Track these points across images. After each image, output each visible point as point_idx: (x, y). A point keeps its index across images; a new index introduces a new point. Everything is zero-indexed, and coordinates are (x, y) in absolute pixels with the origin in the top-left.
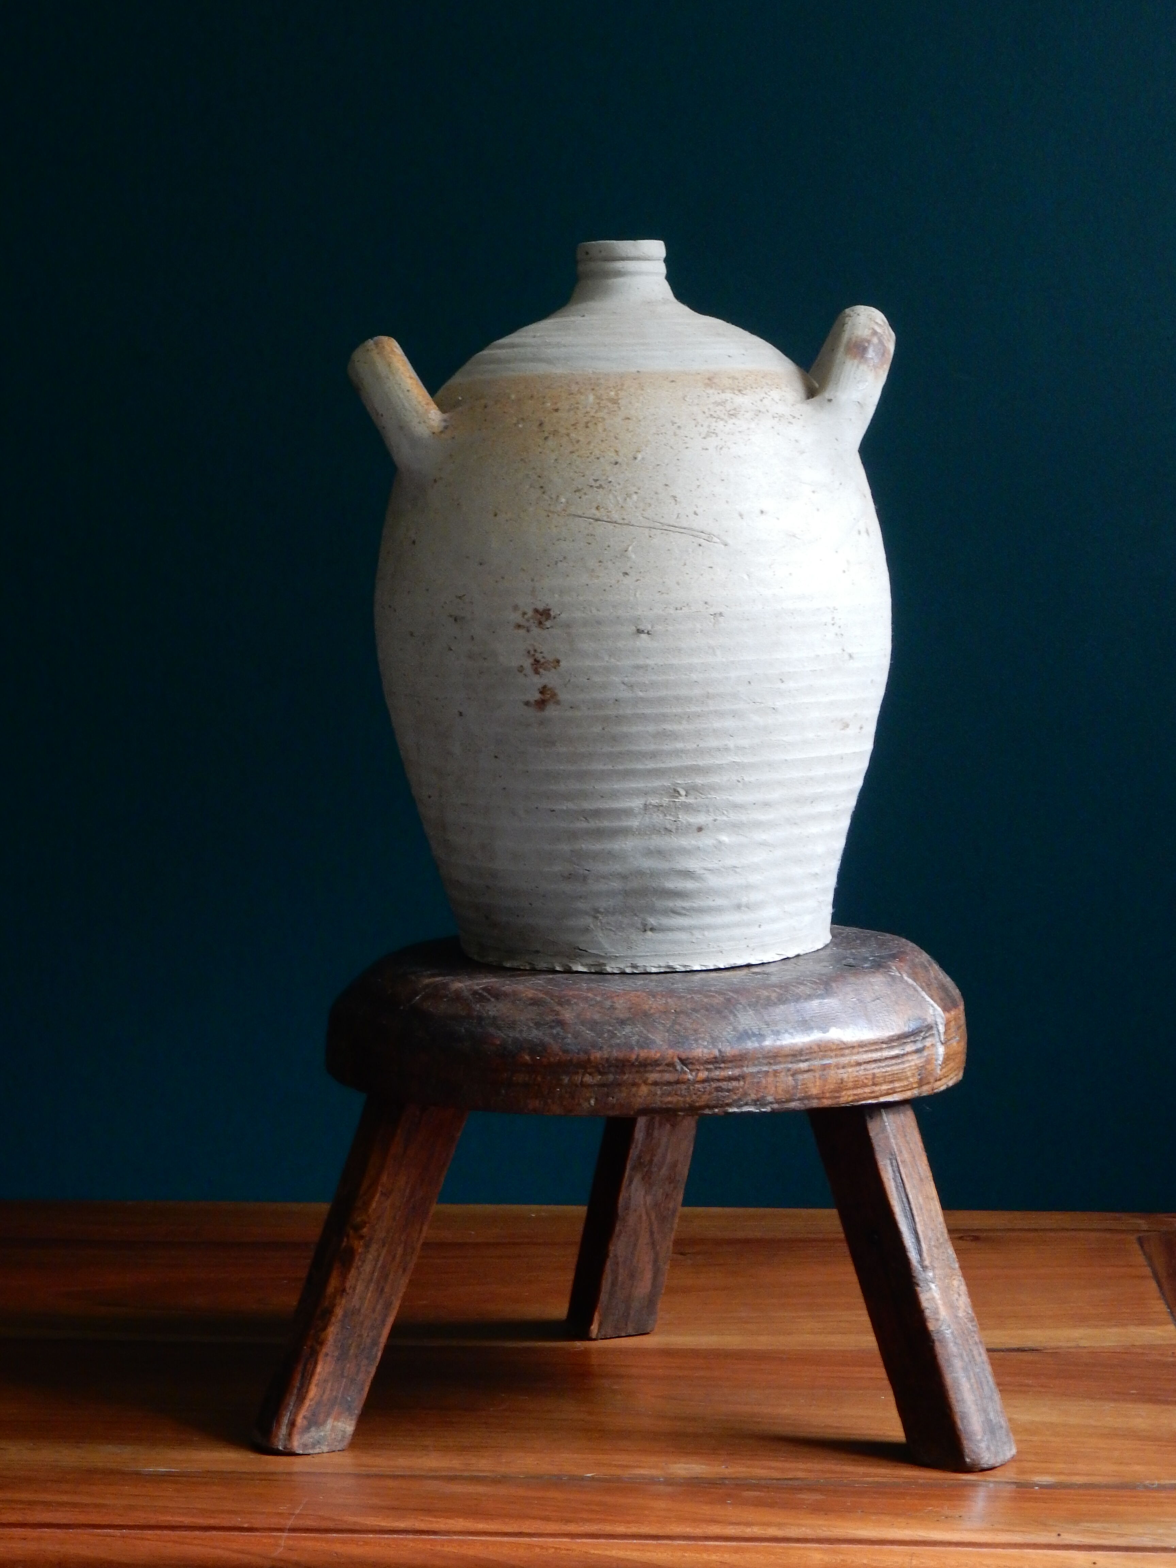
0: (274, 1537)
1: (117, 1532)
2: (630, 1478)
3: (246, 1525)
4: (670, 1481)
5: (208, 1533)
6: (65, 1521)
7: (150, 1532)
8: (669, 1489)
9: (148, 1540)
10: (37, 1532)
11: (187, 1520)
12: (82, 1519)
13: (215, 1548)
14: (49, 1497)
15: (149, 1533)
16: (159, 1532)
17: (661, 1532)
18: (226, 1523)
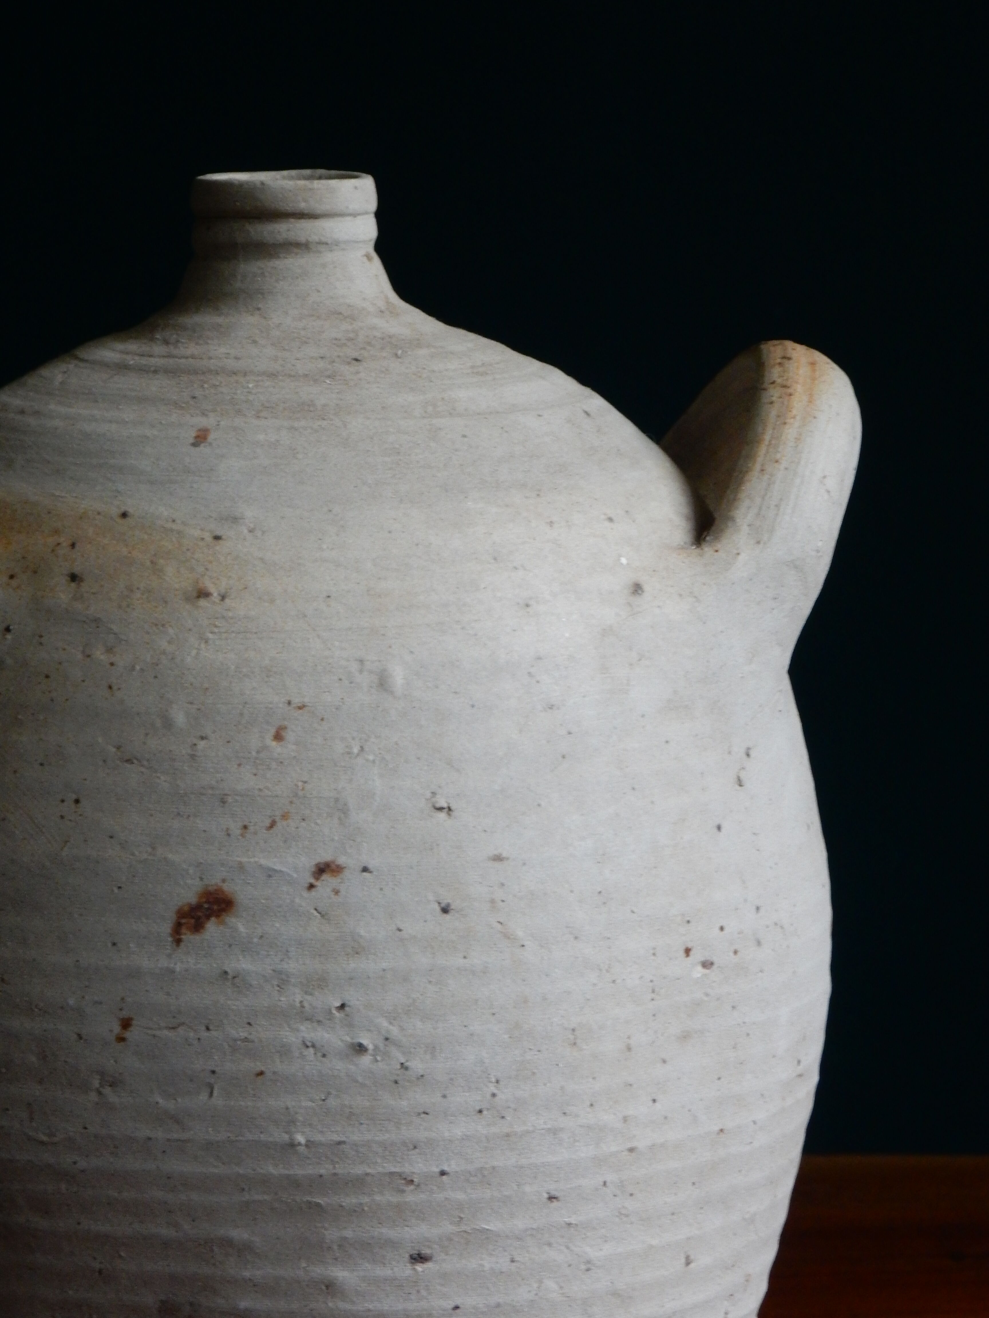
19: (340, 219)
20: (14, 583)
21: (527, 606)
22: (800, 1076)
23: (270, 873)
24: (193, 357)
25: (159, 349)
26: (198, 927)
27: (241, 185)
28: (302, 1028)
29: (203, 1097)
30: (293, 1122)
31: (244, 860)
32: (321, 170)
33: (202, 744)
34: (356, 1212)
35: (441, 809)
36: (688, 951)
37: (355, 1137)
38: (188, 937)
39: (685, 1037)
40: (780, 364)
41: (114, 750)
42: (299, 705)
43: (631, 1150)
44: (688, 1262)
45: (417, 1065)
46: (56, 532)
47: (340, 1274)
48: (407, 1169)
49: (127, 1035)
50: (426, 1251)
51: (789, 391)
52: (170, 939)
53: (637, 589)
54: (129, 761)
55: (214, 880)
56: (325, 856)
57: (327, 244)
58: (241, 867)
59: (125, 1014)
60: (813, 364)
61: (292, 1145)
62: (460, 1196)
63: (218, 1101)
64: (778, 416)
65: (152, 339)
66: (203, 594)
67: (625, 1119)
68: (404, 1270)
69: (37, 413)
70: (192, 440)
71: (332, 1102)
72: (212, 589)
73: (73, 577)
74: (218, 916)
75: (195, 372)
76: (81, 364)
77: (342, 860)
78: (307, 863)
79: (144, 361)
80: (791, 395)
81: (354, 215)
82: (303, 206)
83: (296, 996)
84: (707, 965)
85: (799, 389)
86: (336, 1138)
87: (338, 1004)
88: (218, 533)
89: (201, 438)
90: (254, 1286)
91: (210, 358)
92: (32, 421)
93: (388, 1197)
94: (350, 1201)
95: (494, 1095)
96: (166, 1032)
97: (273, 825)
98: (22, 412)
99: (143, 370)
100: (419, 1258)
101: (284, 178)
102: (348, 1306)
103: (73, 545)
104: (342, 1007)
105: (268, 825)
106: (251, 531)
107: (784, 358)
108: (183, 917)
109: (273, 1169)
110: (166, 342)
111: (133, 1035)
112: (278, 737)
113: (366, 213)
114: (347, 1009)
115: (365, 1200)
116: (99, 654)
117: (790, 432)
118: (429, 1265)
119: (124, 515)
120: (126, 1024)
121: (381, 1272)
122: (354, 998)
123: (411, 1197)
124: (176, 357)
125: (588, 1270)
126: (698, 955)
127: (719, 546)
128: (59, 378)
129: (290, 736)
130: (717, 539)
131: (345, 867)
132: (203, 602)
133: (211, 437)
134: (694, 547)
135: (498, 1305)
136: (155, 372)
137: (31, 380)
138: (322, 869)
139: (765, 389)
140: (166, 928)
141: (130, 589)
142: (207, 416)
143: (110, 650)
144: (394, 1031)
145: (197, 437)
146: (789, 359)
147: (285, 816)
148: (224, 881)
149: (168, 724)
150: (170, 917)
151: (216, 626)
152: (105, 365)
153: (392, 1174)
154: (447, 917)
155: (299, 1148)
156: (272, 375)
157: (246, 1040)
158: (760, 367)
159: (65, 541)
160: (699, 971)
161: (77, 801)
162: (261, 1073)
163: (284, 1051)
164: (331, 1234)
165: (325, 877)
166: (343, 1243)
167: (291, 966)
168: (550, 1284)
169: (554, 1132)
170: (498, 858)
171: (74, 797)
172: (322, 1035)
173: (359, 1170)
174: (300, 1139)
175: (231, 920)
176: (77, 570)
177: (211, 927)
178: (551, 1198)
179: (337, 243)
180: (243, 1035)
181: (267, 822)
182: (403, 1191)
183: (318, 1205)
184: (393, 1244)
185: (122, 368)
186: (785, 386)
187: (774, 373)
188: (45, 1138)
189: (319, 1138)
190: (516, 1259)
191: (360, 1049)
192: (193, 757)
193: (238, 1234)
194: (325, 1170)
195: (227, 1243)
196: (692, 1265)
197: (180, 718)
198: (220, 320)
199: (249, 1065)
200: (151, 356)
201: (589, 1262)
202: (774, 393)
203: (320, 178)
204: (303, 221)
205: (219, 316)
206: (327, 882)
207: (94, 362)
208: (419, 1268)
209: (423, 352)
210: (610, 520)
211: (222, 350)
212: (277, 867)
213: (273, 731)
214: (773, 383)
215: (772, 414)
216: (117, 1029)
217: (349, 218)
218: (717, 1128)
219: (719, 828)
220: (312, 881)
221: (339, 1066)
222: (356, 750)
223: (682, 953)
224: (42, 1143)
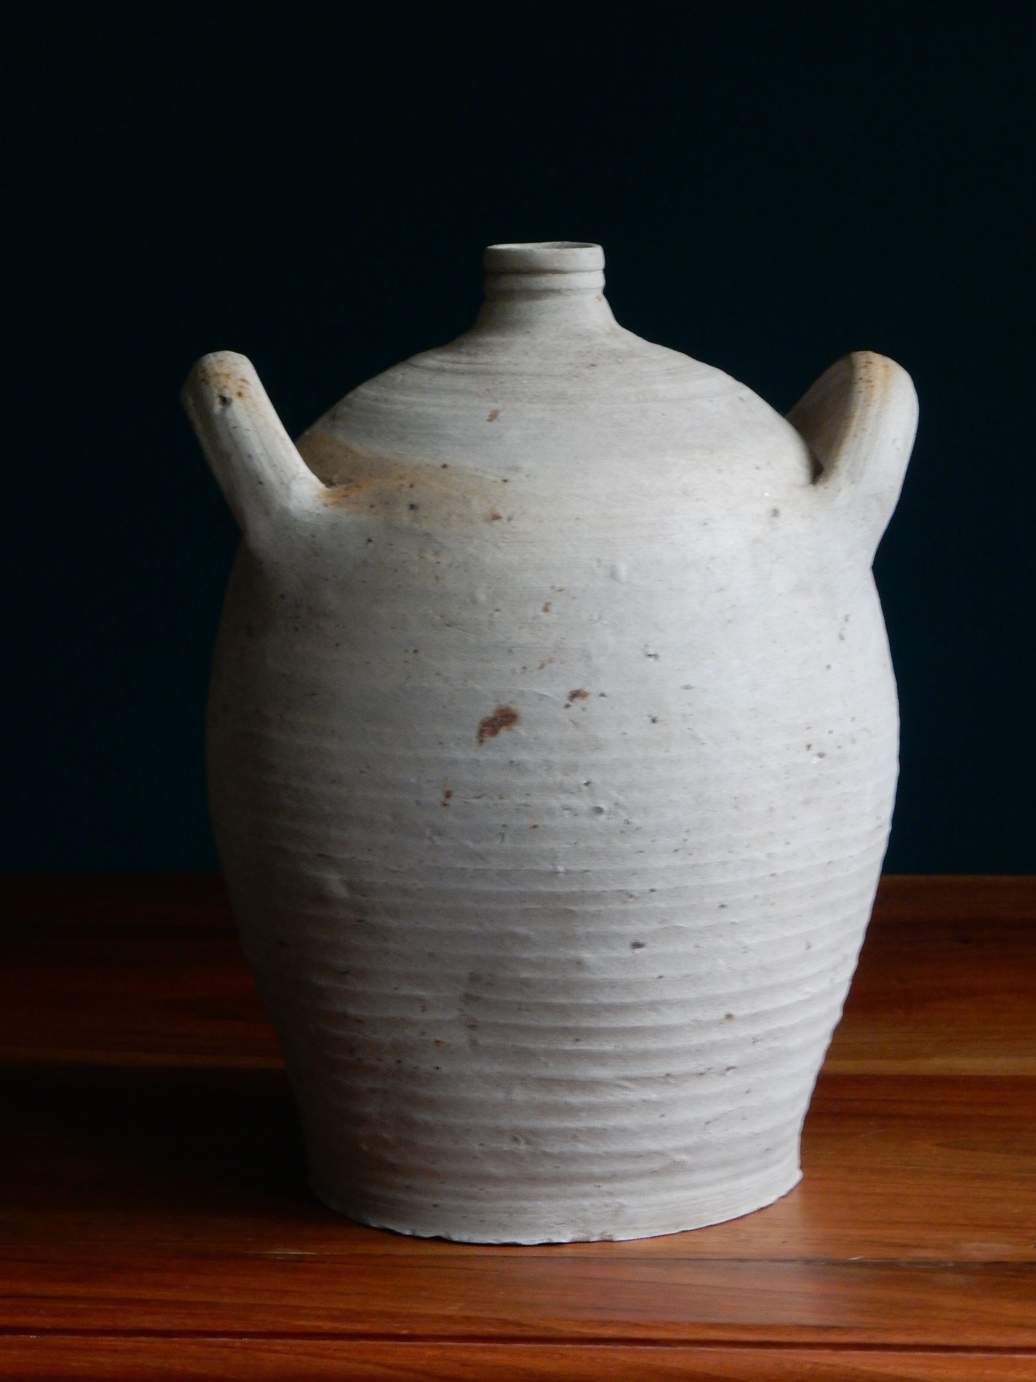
0: (442, 1347)
1: (238, 1342)
2: (909, 1263)
3: (405, 1332)
4: (961, 1267)
5: (355, 1343)
6: (167, 1326)
7: (279, 1341)
8: (961, 1279)
9: (276, 1352)
10: (129, 1343)
11: (327, 1326)
12: (191, 1324)
13: (365, 1362)
14: (147, 1294)
15: (278, 1343)
16: (290, 1342)
17: (953, 1341)
18: (377, 1329)
19: (579, 274)
20: (374, 510)
21: (705, 524)
22: (880, 826)
23: (541, 697)
24: (487, 364)
25: (464, 359)
26: (494, 732)
27: (516, 252)
28: (562, 797)
29: (498, 842)
30: (555, 858)
31: (524, 689)
32: (566, 242)
33: (497, 614)
34: (597, 916)
35: (650, 656)
36: (809, 747)
37: (596, 867)
38: (489, 739)
39: (807, 802)
40: (864, 367)
41: (439, 618)
42: (560, 589)
43: (773, 875)
44: (809, 947)
45: (636, 821)
46: (401, 478)
47: (587, 955)
48: (629, 888)
49: (448, 802)
50: (641, 941)
51: (872, 384)
52: (475, 740)
53: (775, 513)
54: (449, 625)
55: (505, 702)
56: (576, 686)
57: (572, 290)
58: (522, 694)
59: (447, 789)
60: (886, 366)
61: (556, 873)
62: (663, 905)
63: (508, 844)
64: (865, 401)
65: (461, 353)
66: (496, 517)
67: (769, 855)
68: (627, 953)
69: (386, 401)
70: (487, 418)
71: (582, 845)
72: (502, 514)
73: (413, 507)
74: (507, 725)
75: (489, 374)
76: (415, 369)
77: (587, 689)
78: (565, 690)
79: (456, 366)
80: (872, 387)
81: (590, 271)
82: (557, 265)
83: (558, 777)
84: (821, 755)
85: (878, 383)
86: (585, 868)
87: (585, 782)
88: (506, 478)
89: (493, 416)
90: (531, 964)
91: (498, 365)
92: (383, 406)
93: (617, 906)
94: (593, 908)
95: (685, 840)
96: (475, 800)
97: (542, 667)
98: (376, 400)
99: (454, 372)
100: (637, 945)
101: (543, 247)
102: (593, 977)
103: (412, 486)
104: (587, 784)
105: (539, 666)
106: (527, 476)
107: (867, 363)
108: (485, 726)
109: (543, 888)
110: (469, 354)
111: (453, 801)
112: (546, 610)
113: (597, 270)
114: (591, 785)
115: (602, 908)
116: (429, 556)
117: (873, 411)
118: (642, 950)
119: (445, 466)
120: (448, 795)
121: (615, 954)
122: (596, 777)
123: (632, 906)
124: (477, 364)
125: (745, 952)
126: (815, 750)
127: (827, 485)
128: (400, 377)
129: (553, 609)
130: (826, 480)
131: (589, 694)
132: (497, 523)
133: (501, 415)
134: (810, 486)
135: (687, 976)
136: (463, 374)
137: (382, 378)
138: (575, 695)
139: (856, 383)
140: (473, 733)
141: (449, 514)
142: (497, 402)
143: (436, 554)
144: (621, 799)
145: (491, 415)
146: (871, 363)
147: (551, 661)
148: (511, 702)
149: (474, 601)
150: (476, 724)
151: (506, 538)
152: (429, 369)
153: (620, 891)
154: (655, 725)
155: (559, 874)
156: (539, 376)
157: (526, 805)
158: (852, 369)
159: (406, 483)
160: (816, 760)
161: (416, 651)
162: (535, 827)
163: (550, 812)
164: (581, 930)
165: (577, 700)
166: (588, 936)
167: (555, 757)
168: (721, 961)
169: (724, 863)
170: (688, 687)
171: (413, 648)
172: (575, 802)
173: (599, 888)
174: (561, 868)
175: (516, 728)
176: (415, 501)
177: (504, 733)
178: (722, 906)
179: (579, 289)
180: (524, 801)
181: (538, 665)
182: (626, 902)
183: (571, 911)
184: (621, 936)
185: (441, 371)
186: (868, 381)
187: (861, 373)
188: (395, 868)
189: (573, 868)
190: (700, 946)
191: (599, 811)
192: (491, 622)
193: (521, 930)
194: (576, 888)
195: (513, 936)
196: (812, 949)
197: (482, 597)
198: (503, 340)
199: (528, 821)
200: (459, 363)
201: (745, 947)
202: (861, 386)
203: (566, 247)
204: (555, 275)
205: (503, 336)
206: (578, 703)
207: (423, 367)
208: (638, 951)
209: (636, 360)
210: (758, 468)
211: (506, 359)
212: (546, 693)
213: (542, 605)
214: (861, 379)
215: (860, 399)
216: (442, 798)
217: (586, 273)
218: (826, 861)
219: (828, 667)
220: (568, 702)
221: (586, 822)
222: (596, 618)
223: (804, 749)
224: (393, 872)
